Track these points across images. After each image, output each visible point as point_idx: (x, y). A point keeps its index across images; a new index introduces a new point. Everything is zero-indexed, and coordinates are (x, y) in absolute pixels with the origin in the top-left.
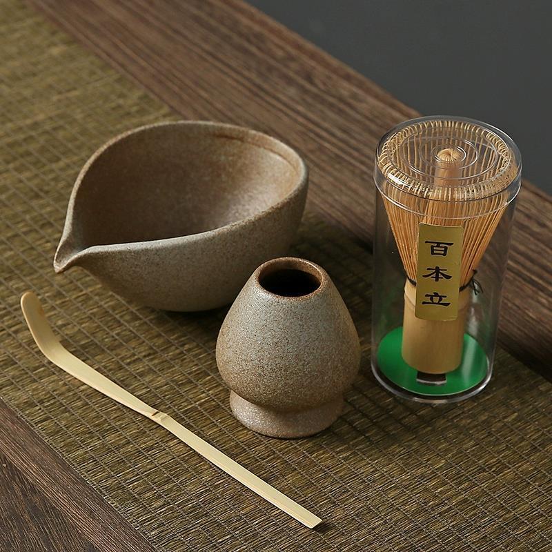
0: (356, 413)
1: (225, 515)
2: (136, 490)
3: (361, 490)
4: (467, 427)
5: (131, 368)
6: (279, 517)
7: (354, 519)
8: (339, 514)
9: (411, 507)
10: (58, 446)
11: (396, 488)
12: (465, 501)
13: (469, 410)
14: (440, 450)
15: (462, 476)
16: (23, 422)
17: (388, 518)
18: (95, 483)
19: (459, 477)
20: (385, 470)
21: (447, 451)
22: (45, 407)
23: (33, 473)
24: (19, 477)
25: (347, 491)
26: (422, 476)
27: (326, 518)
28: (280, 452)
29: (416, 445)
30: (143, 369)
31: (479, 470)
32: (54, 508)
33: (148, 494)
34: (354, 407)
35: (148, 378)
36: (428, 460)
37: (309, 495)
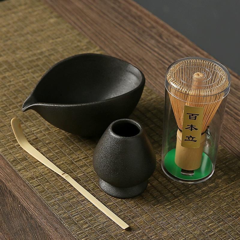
0: (175, 188)
1: (115, 233)
2: (76, 219)
3: (175, 224)
4: (223, 196)
5: (77, 164)
6: (138, 234)
7: (171, 237)
8: (165, 234)
9: (197, 232)
10: (43, 198)
11: (191, 223)
12: (221, 230)
13: (224, 189)
14: (211, 206)
15: (220, 219)
16: (29, 186)
17: (187, 237)
18: (58, 215)
19: (219, 219)
20: (186, 215)
21: (214, 207)
22: (39, 180)
23: (32, 209)
24: (25, 211)
25: (169, 224)
26: (203, 218)
27: (159, 236)
28: (140, 204)
29: (200, 204)
30: (82, 164)
31: (228, 216)
32: (40, 226)
33: (82, 222)
34: (174, 185)
35: (84, 169)
36: (206, 211)
37: (152, 225)
